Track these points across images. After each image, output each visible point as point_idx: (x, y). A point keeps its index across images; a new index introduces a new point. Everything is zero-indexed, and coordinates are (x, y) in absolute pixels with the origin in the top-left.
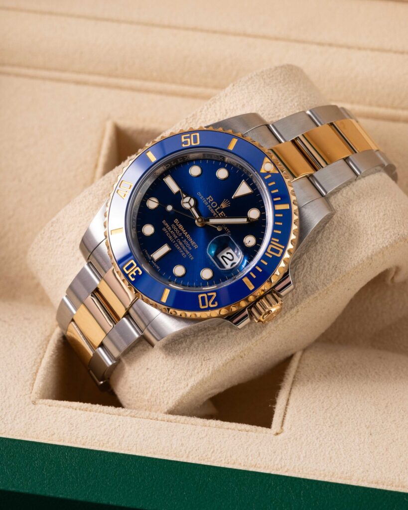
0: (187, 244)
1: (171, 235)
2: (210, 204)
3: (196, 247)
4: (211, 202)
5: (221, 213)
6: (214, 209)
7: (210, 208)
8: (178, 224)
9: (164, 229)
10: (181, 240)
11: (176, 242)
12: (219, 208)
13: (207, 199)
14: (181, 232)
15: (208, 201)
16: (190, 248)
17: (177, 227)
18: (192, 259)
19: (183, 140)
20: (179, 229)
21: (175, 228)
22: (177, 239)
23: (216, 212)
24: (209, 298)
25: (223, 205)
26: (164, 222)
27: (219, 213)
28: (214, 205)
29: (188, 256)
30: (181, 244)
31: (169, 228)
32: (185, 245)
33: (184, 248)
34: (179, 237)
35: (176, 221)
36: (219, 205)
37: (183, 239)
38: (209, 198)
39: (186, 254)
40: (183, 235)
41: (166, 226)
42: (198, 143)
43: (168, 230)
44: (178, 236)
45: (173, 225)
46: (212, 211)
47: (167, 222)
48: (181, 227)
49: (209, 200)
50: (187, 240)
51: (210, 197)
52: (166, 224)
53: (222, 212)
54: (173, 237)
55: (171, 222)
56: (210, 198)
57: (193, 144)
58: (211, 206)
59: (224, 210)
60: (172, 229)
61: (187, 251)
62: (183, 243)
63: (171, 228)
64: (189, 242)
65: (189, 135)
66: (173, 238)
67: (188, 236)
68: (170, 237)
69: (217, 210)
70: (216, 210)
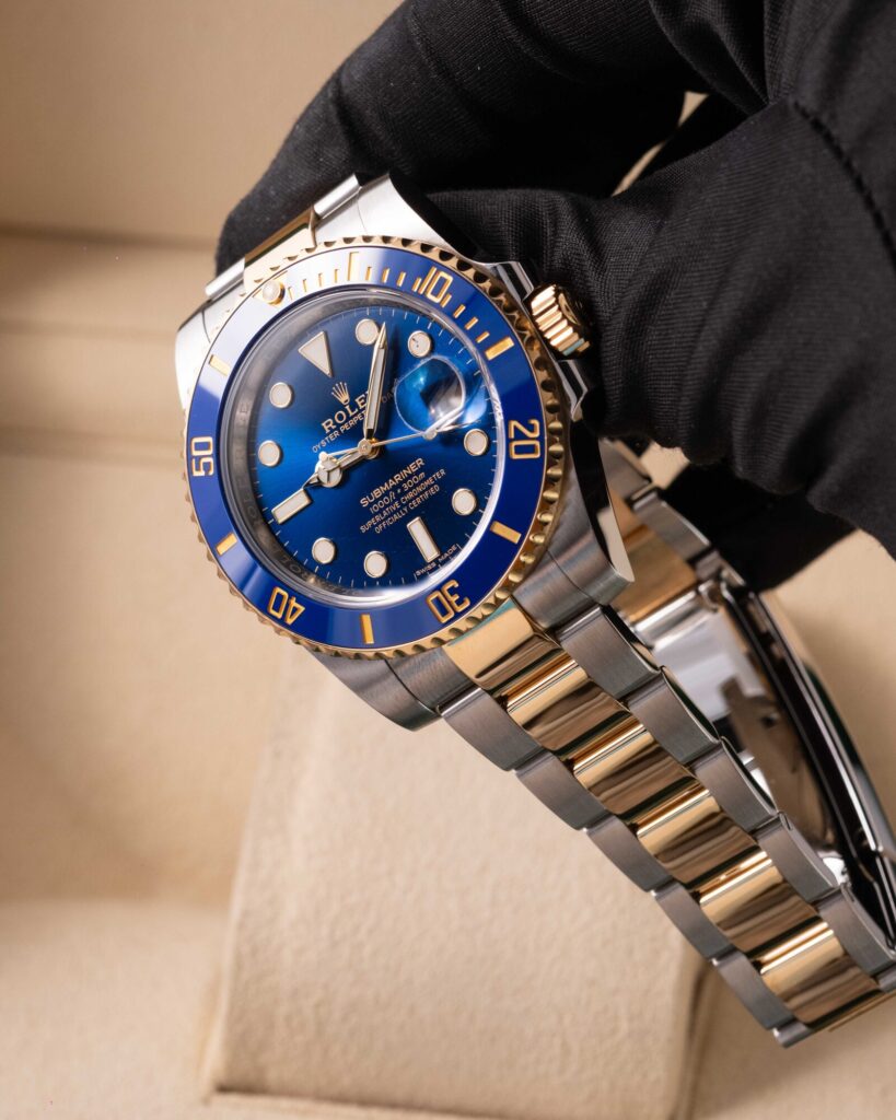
0: (412, 481)
1: (391, 515)
2: (339, 426)
3: (420, 462)
4: (335, 423)
5: (359, 403)
6: (349, 418)
7: (346, 426)
8: (371, 498)
9: (379, 530)
10: (404, 493)
11: (407, 504)
12: (347, 407)
13: (328, 431)
14: (387, 493)
15: (332, 430)
16: (422, 475)
17: (376, 501)
18: (443, 472)
19: (202, 473)
20: (381, 498)
21: (378, 506)
22: (400, 503)
23: (356, 415)
24: (519, 435)
25: (344, 398)
26: (363, 529)
27: (358, 407)
28: (340, 417)
29: (437, 482)
30: (411, 495)
31: (378, 518)
32: (415, 486)
33: (419, 489)
34: (398, 497)
35: (364, 502)
36: (342, 407)
37: (403, 489)
38: (326, 428)
39: (433, 485)
40: (394, 488)
41: (372, 525)
42: (209, 439)
43: (381, 522)
44: (394, 501)
45: (372, 510)
46: (352, 422)
47: (364, 523)
48: (377, 493)
49: (330, 428)
50: (405, 481)
51: (324, 424)
52: (369, 524)
53: (357, 400)
54: (395, 512)
55: (366, 514)
56: (327, 424)
57: (210, 452)
58: (343, 424)
59: (353, 396)
60: (381, 511)
61: (427, 483)
62: (410, 489)
63: (376, 514)
64: (410, 476)
65: (194, 461)
66: (397, 511)
67: (398, 478)
68: (395, 517)
69: (353, 411)
70: (351, 414)
